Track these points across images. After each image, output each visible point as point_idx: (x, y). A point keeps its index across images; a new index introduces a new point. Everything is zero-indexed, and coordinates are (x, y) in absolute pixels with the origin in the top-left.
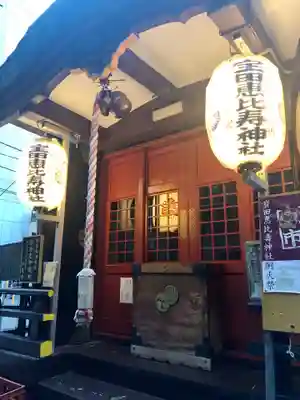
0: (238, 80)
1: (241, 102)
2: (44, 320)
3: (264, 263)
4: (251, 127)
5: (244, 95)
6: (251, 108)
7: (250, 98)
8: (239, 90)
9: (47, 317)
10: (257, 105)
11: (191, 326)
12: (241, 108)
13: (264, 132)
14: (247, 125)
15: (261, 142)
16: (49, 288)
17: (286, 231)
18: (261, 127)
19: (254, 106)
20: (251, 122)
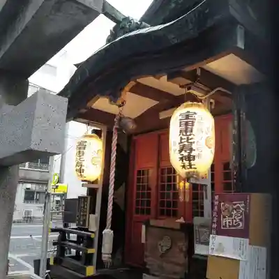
0: (180, 126)
1: (181, 139)
2: (89, 252)
3: (211, 236)
4: (185, 154)
5: (183, 135)
6: (186, 143)
7: (186, 137)
8: (181, 131)
9: (90, 251)
10: (190, 141)
11: (178, 264)
12: (181, 142)
13: (194, 157)
14: (183, 153)
15: (192, 162)
16: (92, 232)
17: (224, 217)
18: (192, 154)
19: (187, 141)
20: (185, 151)
